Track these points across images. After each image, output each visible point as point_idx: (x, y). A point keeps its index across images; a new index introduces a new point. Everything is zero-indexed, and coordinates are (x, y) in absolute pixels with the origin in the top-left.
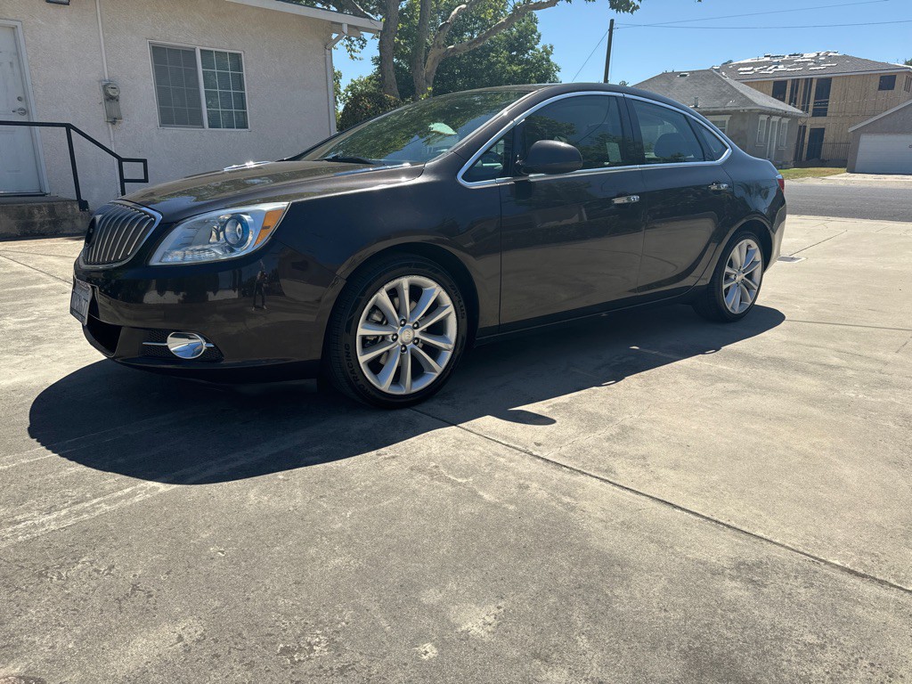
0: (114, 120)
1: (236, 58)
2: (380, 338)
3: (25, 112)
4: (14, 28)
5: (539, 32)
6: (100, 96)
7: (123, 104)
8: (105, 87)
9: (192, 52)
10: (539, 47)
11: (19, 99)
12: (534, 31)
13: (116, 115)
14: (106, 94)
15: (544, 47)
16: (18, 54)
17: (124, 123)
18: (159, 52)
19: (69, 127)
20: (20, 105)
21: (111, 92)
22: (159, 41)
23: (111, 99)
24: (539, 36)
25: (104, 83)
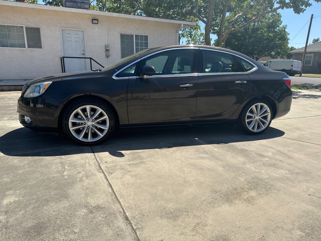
0: (107, 57)
1: (146, 37)
2: (80, 123)
3: (84, 54)
4: (83, 31)
5: (281, 20)
6: (104, 50)
7: (110, 52)
8: (106, 47)
9: (133, 36)
10: (281, 26)
11: (83, 51)
12: (280, 20)
13: (108, 55)
14: (106, 49)
15: (283, 26)
16: (84, 38)
17: (111, 57)
18: (123, 36)
19: (91, 59)
20: (83, 52)
21: (107, 48)
22: (123, 33)
23: (107, 50)
24: (282, 22)
25: (106, 46)
